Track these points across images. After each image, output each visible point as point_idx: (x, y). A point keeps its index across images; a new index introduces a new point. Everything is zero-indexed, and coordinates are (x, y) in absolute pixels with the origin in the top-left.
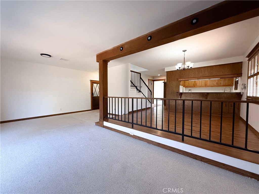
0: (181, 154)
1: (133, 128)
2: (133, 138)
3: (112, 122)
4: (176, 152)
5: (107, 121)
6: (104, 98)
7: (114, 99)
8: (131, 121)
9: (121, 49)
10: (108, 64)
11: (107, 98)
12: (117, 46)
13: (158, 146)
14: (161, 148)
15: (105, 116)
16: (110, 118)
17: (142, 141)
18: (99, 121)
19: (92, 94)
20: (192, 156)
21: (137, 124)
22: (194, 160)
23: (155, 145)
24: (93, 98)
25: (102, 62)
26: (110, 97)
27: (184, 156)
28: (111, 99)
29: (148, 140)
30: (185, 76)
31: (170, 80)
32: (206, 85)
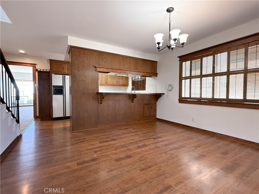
30: (107, 64)
31: (80, 67)
32: (106, 83)
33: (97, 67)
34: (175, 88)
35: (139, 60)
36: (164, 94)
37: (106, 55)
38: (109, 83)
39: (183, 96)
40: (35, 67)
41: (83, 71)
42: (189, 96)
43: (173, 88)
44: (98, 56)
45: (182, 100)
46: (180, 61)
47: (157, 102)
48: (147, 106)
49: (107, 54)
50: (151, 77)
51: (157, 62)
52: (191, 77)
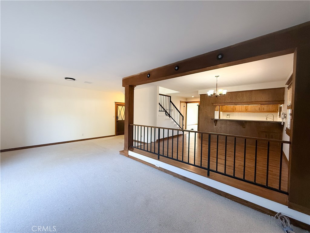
0: (206, 189)
1: (159, 159)
2: (159, 170)
3: (138, 151)
4: (201, 187)
5: (132, 151)
6: (129, 126)
7: (140, 127)
8: (157, 152)
9: (148, 76)
10: (134, 89)
11: (133, 126)
12: (144, 72)
13: (184, 180)
14: (186, 182)
15: (130, 145)
16: (135, 147)
17: (168, 174)
18: (123, 150)
19: (117, 117)
20: (217, 192)
21: (163, 156)
22: (219, 196)
23: (181, 179)
24: (117, 122)
25: (128, 87)
26: (135, 125)
27: (209, 191)
28: (137, 127)
29: (174, 173)
30: (221, 100)
32: (247, 110)
38: (249, 110)
41: (206, 106)
51: (284, 88)
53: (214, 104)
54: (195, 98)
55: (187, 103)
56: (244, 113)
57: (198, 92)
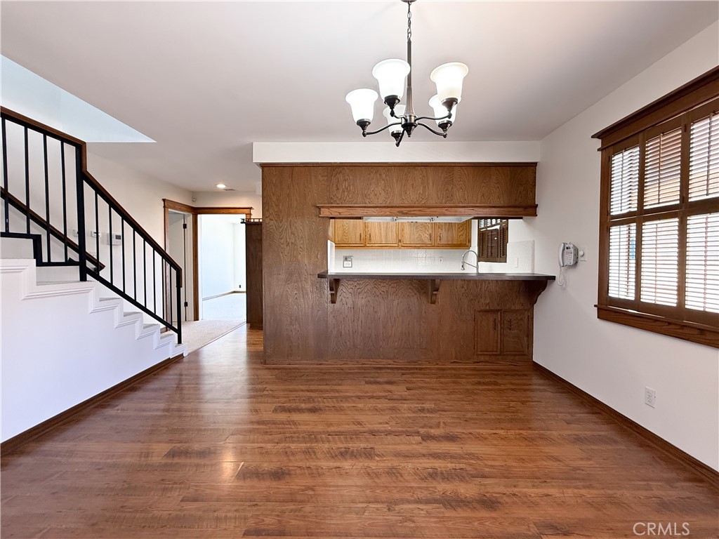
30: (350, 196)
31: (281, 212)
32: (400, 241)
33: (323, 207)
34: (586, 258)
35: (459, 169)
36: (553, 278)
37: (347, 171)
38: (407, 240)
39: (613, 293)
40: (250, 214)
41: (289, 221)
42: (632, 297)
43: (582, 259)
44: (326, 178)
45: (610, 310)
46: (604, 151)
47: (535, 305)
48: (491, 317)
49: (351, 168)
50: (521, 218)
51: (534, 165)
52: (641, 216)
53: (325, 212)
54: (230, 192)
55: (196, 211)
56: (392, 250)
57: (249, 150)
